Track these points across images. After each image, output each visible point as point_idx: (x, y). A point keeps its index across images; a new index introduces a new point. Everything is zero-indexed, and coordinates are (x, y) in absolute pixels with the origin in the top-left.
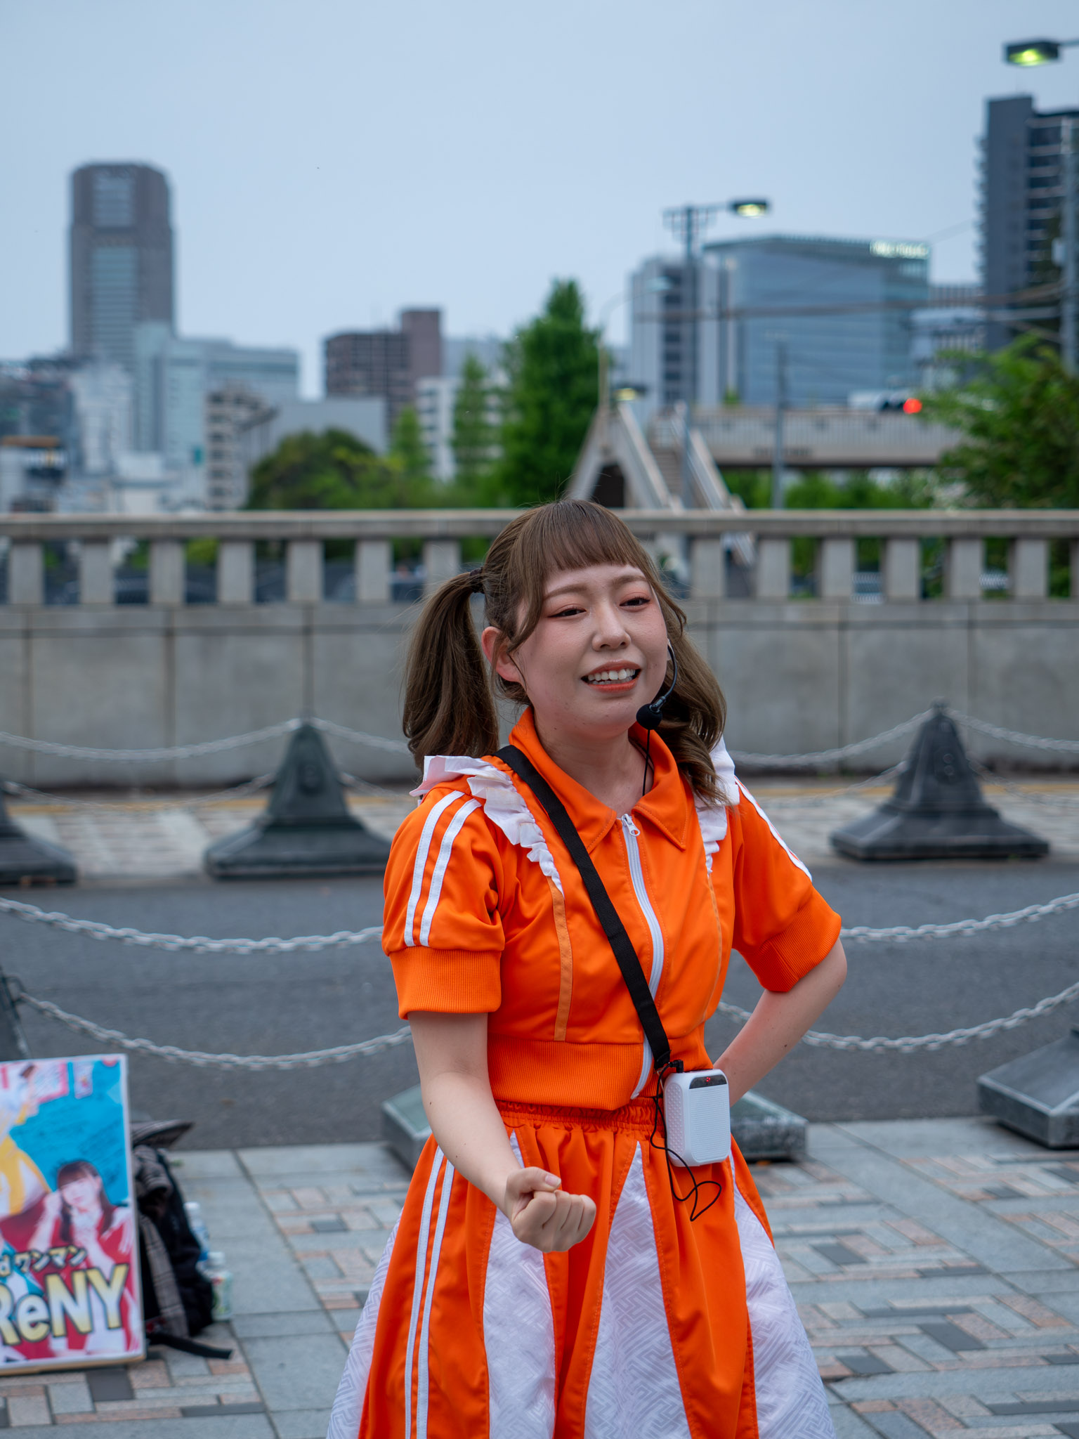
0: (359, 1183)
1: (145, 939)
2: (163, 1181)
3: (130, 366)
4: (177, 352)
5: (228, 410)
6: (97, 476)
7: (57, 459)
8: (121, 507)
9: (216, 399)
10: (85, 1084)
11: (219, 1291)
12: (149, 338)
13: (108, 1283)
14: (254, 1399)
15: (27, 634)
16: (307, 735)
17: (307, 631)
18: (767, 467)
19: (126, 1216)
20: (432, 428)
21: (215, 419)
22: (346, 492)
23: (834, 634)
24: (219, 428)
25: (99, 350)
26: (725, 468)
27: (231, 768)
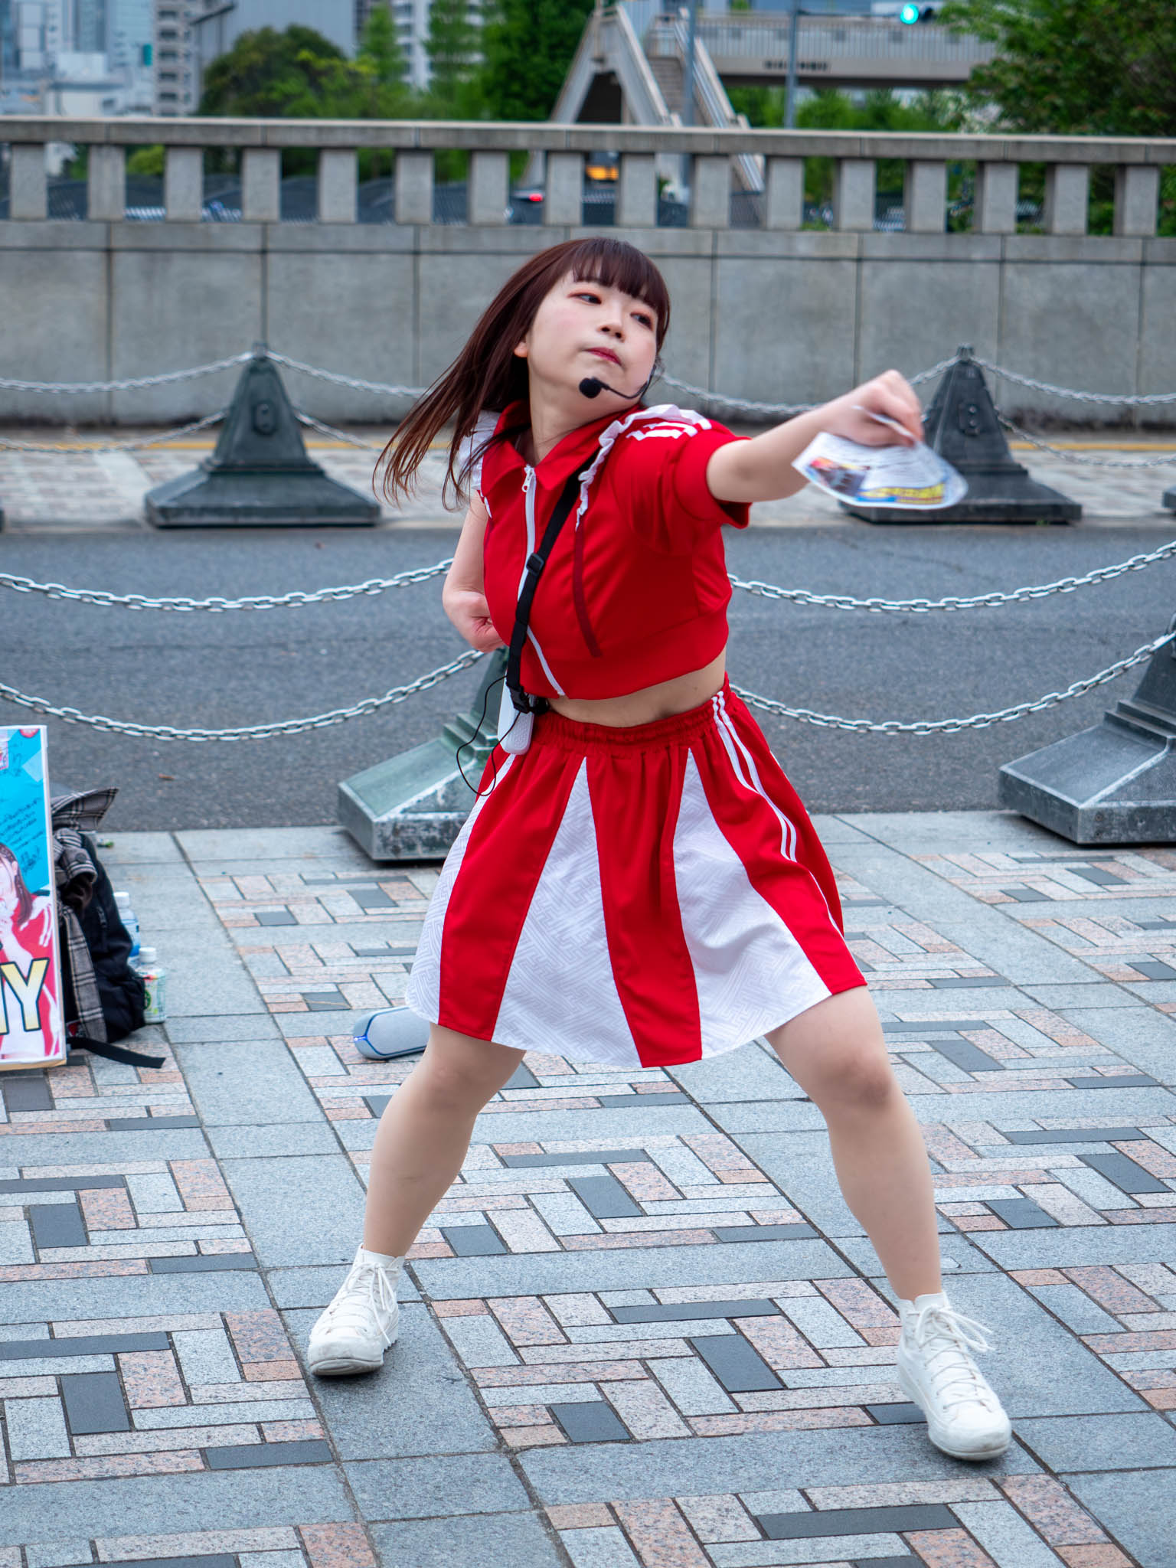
0: (310, 870)
1: (74, 594)
2: (88, 867)
6: (34, 74)
8: (59, 109)
11: (151, 989)
13: (26, 980)
14: (188, 1111)
16: (260, 368)
17: (264, 252)
18: (780, 80)
19: (46, 905)
20: (408, 29)
21: (164, 13)
22: (310, 98)
23: (851, 267)
24: (169, 23)
26: (729, 80)
27: (177, 405)
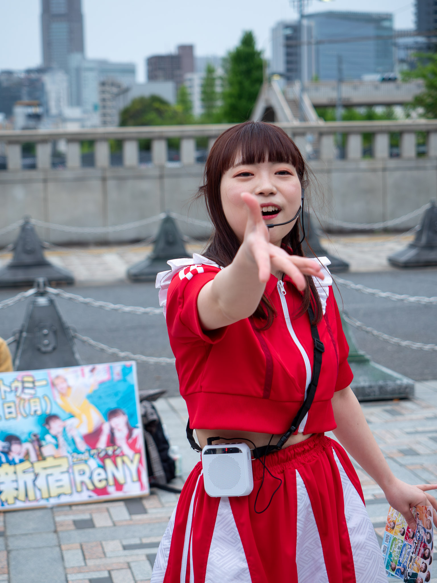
2: (154, 416)
3: (67, 71)
4: (86, 65)
5: (109, 88)
6: (55, 117)
7: (38, 110)
9: (103, 84)
11: (177, 463)
12: (75, 60)
13: (132, 462)
15: (45, 181)
16: (168, 220)
17: (162, 177)
19: (139, 432)
21: (103, 92)
24: (104, 96)
25: (54, 65)
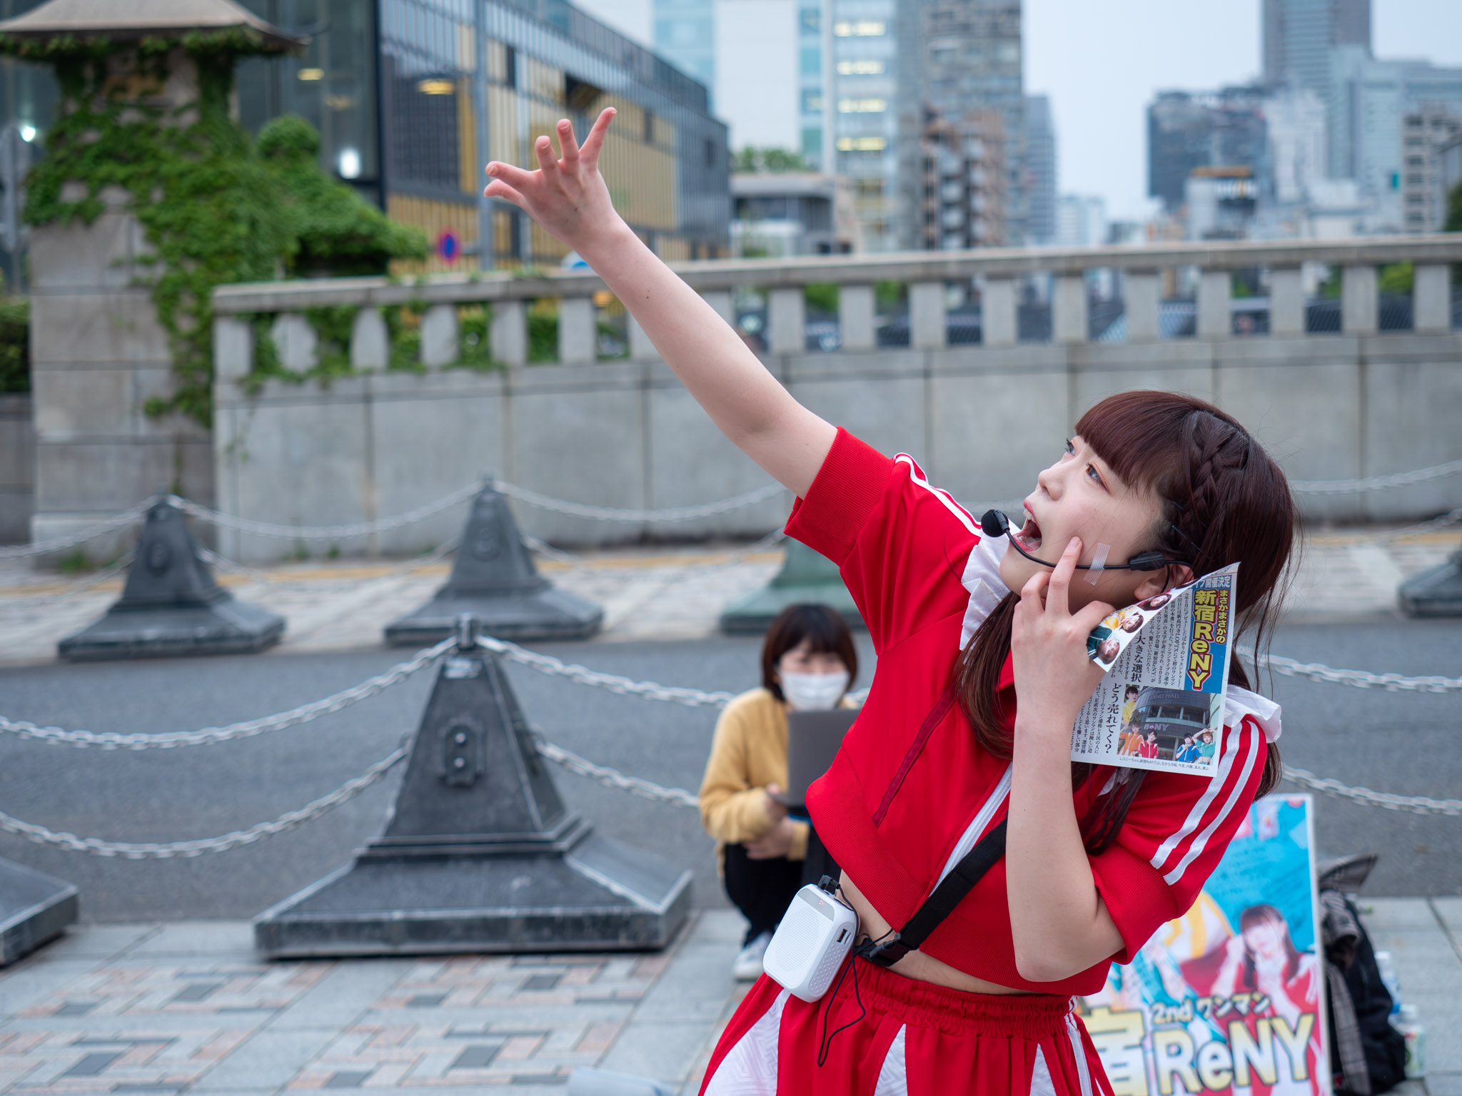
1: (1334, 675)
2: (1351, 928)
3: (1323, 89)
4: (1372, 74)
5: (1427, 132)
6: (1290, 204)
7: (1249, 189)
8: (1313, 232)
9: (1414, 121)
10: (1269, 824)
11: (1412, 1046)
12: (1345, 61)
13: (1295, 1033)
15: (1216, 365)
19: (1313, 963)
21: (1411, 142)
24: (1416, 151)
25: (1292, 76)
27: (1427, 501)
